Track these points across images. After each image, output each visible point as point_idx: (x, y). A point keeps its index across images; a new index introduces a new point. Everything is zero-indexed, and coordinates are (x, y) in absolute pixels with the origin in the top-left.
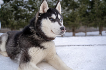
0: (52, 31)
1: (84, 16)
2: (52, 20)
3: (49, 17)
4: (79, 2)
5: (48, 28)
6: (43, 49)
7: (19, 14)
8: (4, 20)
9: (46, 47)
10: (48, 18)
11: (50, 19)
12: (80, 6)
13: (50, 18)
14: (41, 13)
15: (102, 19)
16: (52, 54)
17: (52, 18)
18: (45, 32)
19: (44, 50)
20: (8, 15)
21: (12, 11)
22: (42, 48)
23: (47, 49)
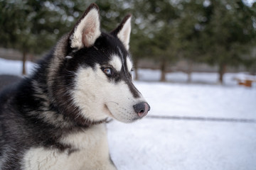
0: (106, 106)
1: (189, 38)
2: (109, 72)
3: (101, 64)
4: (180, 7)
5: (94, 96)
6: (70, 153)
7: (42, 21)
8: (6, 31)
9: (77, 147)
10: (98, 66)
11: (103, 69)
12: (183, 15)
13: (104, 66)
14: (76, 48)
15: (228, 49)
16: (99, 162)
17: (112, 68)
18: (81, 106)
19: (73, 155)
20: (16, 22)
21: (27, 12)
22: (66, 152)
23: (81, 153)
